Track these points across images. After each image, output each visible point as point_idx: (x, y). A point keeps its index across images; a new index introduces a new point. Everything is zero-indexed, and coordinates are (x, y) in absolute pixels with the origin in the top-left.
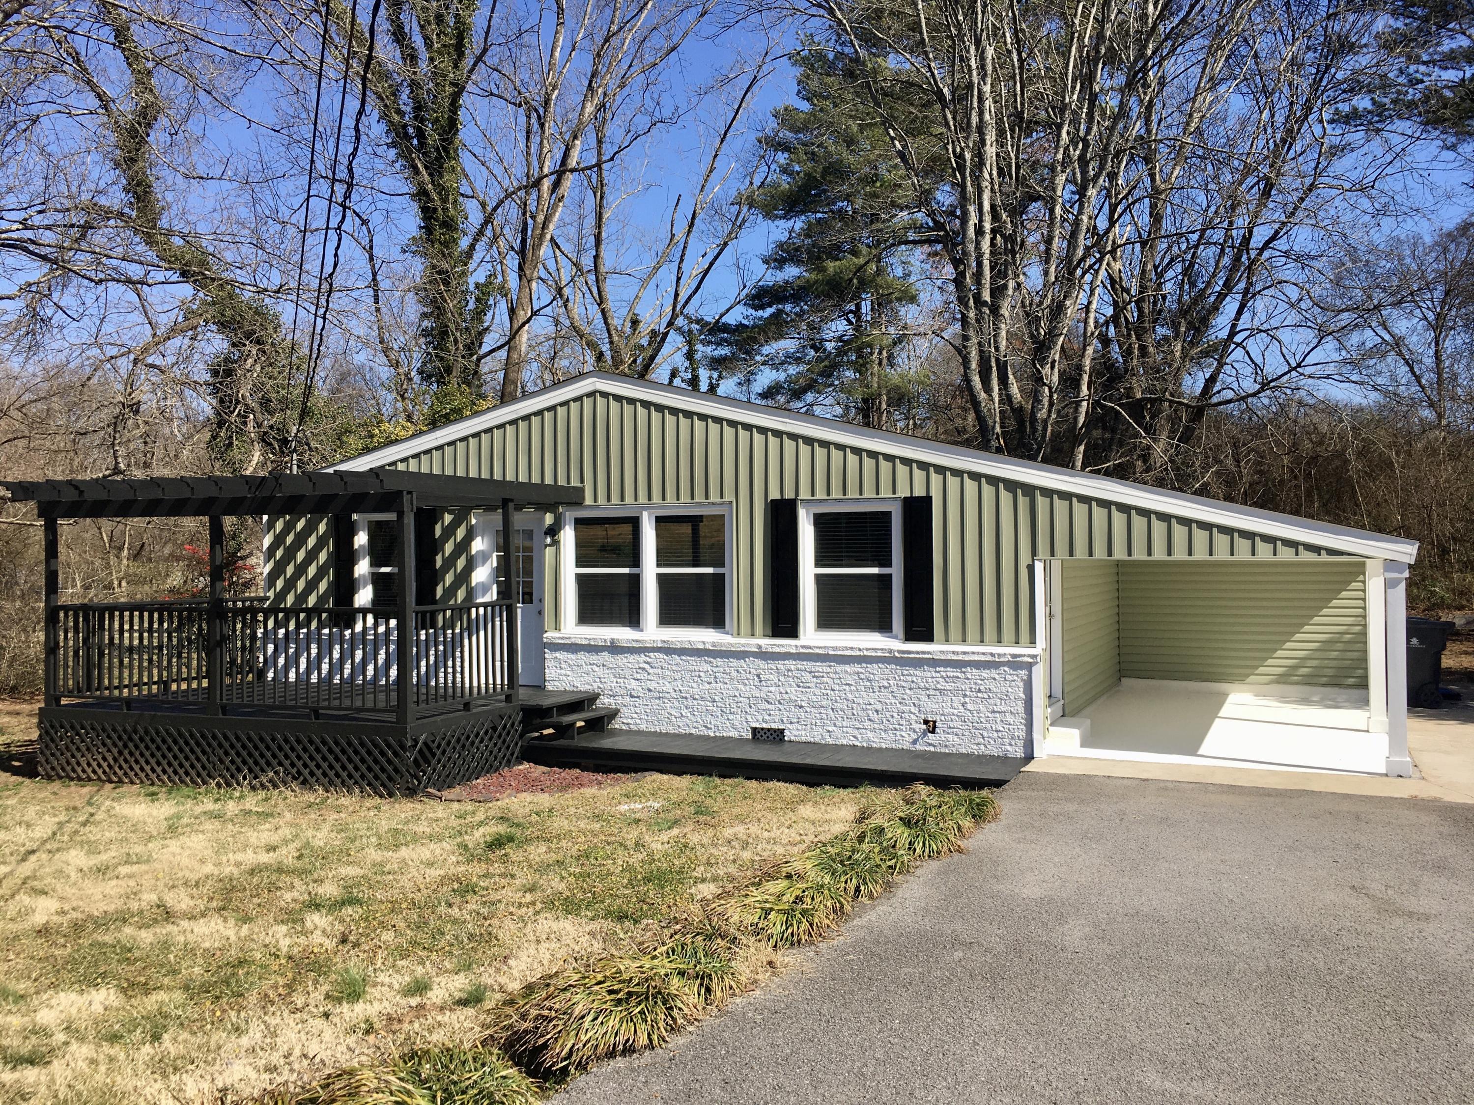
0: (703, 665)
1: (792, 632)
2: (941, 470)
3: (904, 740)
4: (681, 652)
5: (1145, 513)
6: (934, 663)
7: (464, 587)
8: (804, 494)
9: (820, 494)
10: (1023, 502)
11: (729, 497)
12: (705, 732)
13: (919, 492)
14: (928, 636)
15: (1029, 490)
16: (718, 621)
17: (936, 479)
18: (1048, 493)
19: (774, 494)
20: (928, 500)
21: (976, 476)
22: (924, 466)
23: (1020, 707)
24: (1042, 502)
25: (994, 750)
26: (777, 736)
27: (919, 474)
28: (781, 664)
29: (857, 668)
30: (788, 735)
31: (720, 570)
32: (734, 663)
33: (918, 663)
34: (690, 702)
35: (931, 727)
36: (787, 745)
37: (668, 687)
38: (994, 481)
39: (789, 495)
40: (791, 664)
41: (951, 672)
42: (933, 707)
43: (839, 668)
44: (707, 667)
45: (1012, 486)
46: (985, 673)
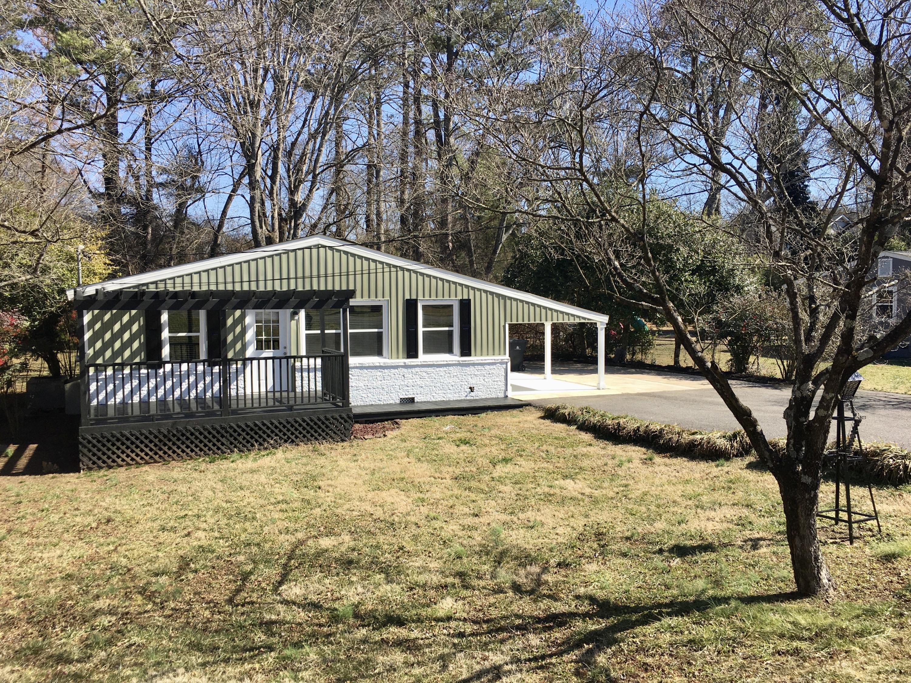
0: (378, 373)
1: (416, 356)
2: (474, 288)
3: (462, 396)
4: (367, 368)
5: (539, 306)
6: (474, 364)
7: (240, 343)
8: (420, 297)
9: (427, 297)
10: (502, 301)
11: (387, 298)
12: (379, 403)
13: (466, 297)
14: (469, 355)
15: (504, 297)
16: (379, 352)
17: (471, 292)
18: (510, 298)
19: (407, 297)
20: (469, 300)
21: (486, 292)
22: (467, 287)
23: (503, 379)
24: (508, 302)
25: (494, 396)
26: (412, 400)
27: (465, 290)
28: (414, 370)
29: (445, 369)
30: (416, 400)
31: (380, 330)
32: (393, 371)
33: (468, 365)
34: (372, 390)
35: (472, 389)
36: (416, 404)
37: (361, 384)
38: (492, 293)
39: (414, 297)
40: (417, 369)
41: (480, 367)
42: (473, 382)
43: (438, 369)
44: (379, 374)
45: (498, 295)
46: (492, 367)
